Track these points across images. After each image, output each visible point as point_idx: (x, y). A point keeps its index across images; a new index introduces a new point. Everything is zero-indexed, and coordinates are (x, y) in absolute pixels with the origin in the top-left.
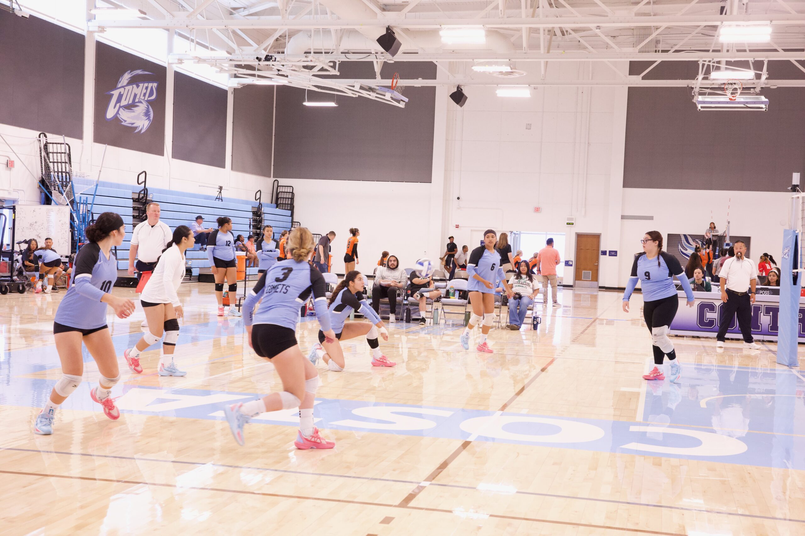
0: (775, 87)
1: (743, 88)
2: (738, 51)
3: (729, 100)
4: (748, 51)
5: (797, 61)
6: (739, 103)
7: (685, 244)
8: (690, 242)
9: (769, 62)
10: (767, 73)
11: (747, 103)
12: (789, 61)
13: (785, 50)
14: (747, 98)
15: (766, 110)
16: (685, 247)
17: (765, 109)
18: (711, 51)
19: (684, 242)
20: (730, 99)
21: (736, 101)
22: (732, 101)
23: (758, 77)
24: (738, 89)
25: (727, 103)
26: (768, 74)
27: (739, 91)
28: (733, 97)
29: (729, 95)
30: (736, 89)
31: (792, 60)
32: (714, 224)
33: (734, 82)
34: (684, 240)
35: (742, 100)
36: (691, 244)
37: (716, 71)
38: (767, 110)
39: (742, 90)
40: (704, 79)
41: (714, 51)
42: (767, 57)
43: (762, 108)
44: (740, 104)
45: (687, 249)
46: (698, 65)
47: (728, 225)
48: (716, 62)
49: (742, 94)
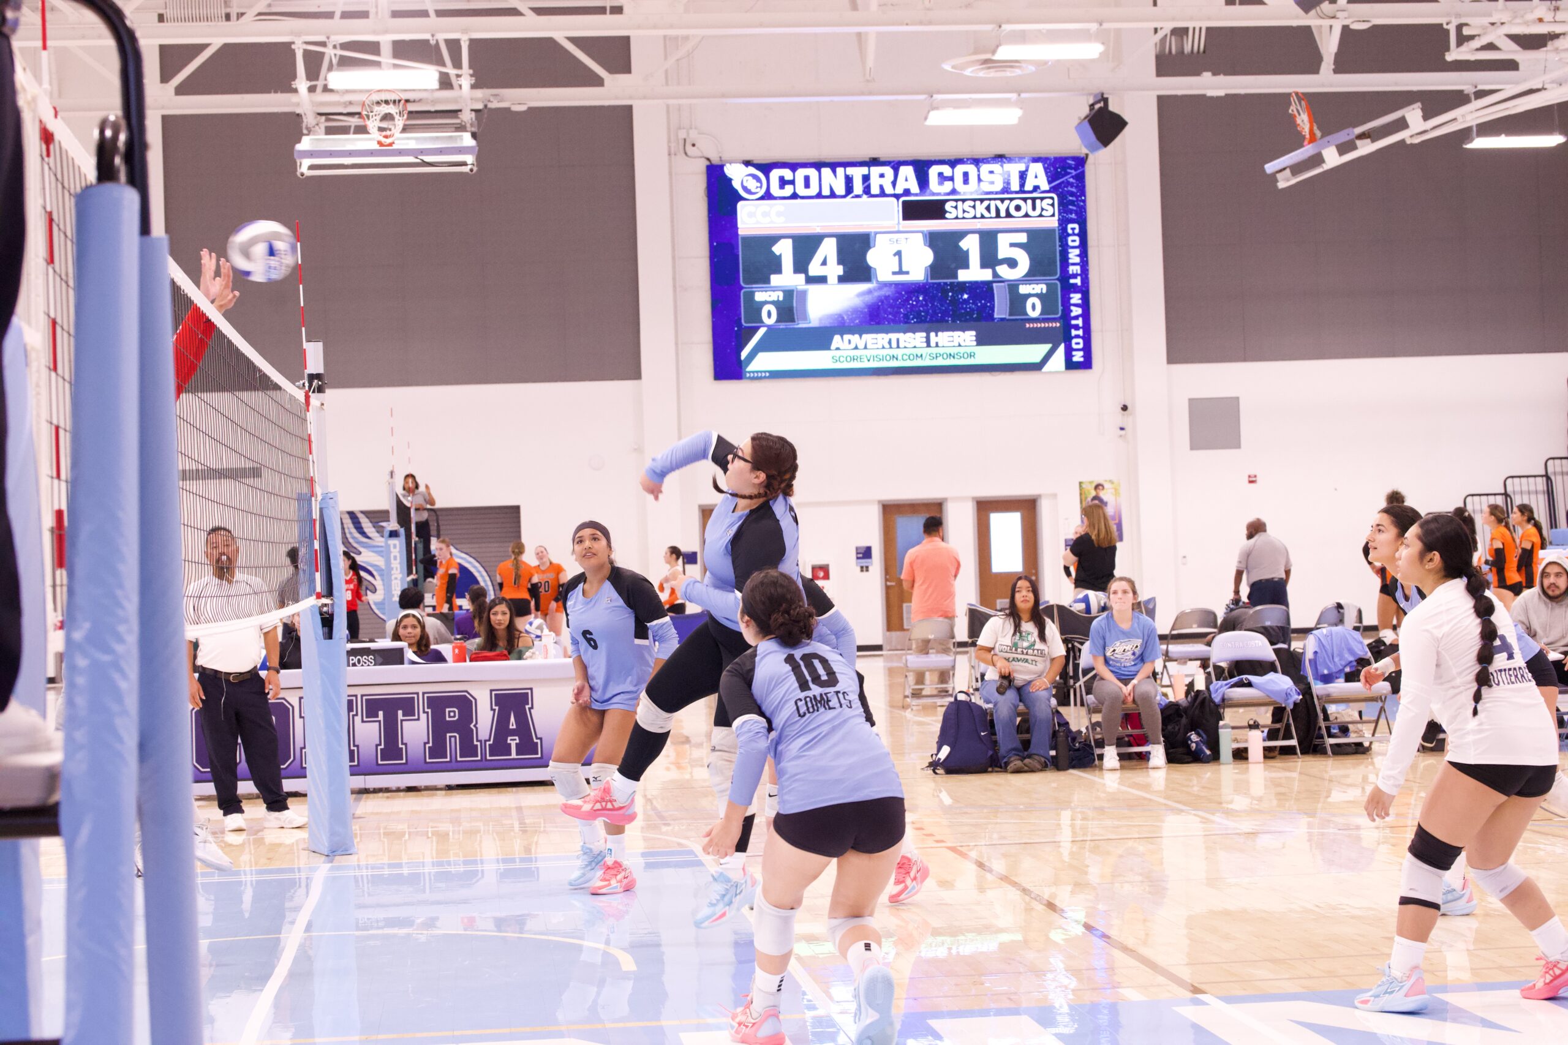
0: (523, 108)
1: (410, 113)
2: (396, 14)
3: (377, 147)
4: (432, 13)
5: (572, 40)
6: (401, 152)
7: (354, 538)
8: (366, 530)
9: (473, 42)
10: (471, 72)
11: (422, 152)
12: (550, 41)
13: (539, 11)
14: (425, 139)
15: (471, 170)
16: (355, 545)
17: (469, 167)
18: (338, 15)
19: (350, 533)
20: (380, 143)
21: (395, 147)
22: (385, 149)
23: (445, 83)
24: (397, 117)
25: (371, 153)
26: (471, 76)
27: (400, 122)
28: (386, 137)
29: (375, 135)
30: (387, 117)
31: (560, 36)
32: (412, 476)
33: (384, 99)
34: (351, 526)
35: (412, 145)
36: (370, 535)
37: (342, 70)
38: (475, 169)
39: (408, 119)
40: (312, 89)
41: (346, 15)
42: (465, 31)
43: (464, 164)
44: (403, 155)
45: (361, 549)
46: (293, 53)
47: (390, 480)
48: (338, 46)
49: (405, 129)
